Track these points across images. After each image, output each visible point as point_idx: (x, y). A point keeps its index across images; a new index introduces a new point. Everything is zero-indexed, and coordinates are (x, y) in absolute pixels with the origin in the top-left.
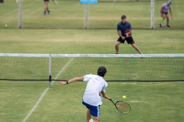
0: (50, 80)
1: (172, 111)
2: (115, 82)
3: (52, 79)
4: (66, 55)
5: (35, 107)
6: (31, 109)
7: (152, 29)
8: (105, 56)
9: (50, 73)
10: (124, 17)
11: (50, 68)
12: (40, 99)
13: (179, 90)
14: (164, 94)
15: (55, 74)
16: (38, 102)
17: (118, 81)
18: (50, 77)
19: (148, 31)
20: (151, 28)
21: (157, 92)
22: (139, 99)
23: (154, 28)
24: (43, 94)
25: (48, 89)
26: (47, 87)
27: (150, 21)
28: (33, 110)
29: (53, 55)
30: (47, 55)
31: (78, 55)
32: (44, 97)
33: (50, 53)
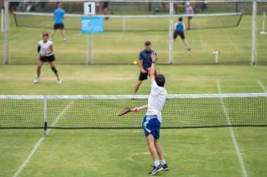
0: (45, 128)
1: (196, 165)
2: (126, 130)
3: (48, 126)
4: (65, 97)
5: (27, 161)
6: (21, 163)
7: (171, 64)
8: (113, 97)
9: (45, 119)
10: (148, 44)
11: (45, 113)
12: (33, 152)
13: (204, 138)
14: (186, 143)
15: (52, 120)
16: (31, 155)
17: (130, 128)
18: (46, 123)
19: (166, 67)
20: (169, 63)
21: (177, 141)
23: (174, 63)
24: (37, 145)
25: (42, 139)
26: (41, 136)
27: (167, 55)
28: (24, 165)
29: (49, 97)
30: (42, 97)
31: (80, 97)
32: (38, 149)
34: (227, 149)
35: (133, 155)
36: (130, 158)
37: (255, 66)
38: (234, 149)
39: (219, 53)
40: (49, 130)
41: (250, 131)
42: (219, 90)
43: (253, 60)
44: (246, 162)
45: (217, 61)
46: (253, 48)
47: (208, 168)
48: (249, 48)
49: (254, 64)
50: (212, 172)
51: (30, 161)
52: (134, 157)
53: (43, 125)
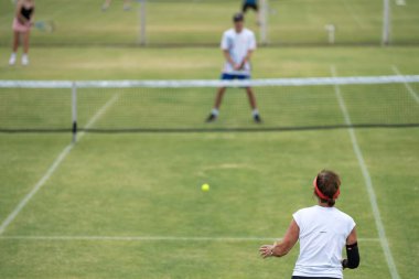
0: (75, 129)
1: (299, 182)
3: (79, 126)
5: (46, 177)
9: (74, 117)
12: (56, 164)
16: (52, 170)
18: (75, 125)
22: (239, 162)
24: (62, 156)
25: (69, 147)
26: (67, 144)
28: (42, 183)
29: (80, 84)
32: (64, 161)
34: (345, 160)
35: (206, 168)
36: (201, 174)
37: (390, 49)
38: (356, 160)
39: (336, 30)
40: (80, 135)
41: (379, 133)
43: (385, 37)
44: (375, 178)
45: (332, 38)
46: (386, 21)
48: (378, 23)
49: (387, 44)
52: (206, 172)
53: (71, 126)
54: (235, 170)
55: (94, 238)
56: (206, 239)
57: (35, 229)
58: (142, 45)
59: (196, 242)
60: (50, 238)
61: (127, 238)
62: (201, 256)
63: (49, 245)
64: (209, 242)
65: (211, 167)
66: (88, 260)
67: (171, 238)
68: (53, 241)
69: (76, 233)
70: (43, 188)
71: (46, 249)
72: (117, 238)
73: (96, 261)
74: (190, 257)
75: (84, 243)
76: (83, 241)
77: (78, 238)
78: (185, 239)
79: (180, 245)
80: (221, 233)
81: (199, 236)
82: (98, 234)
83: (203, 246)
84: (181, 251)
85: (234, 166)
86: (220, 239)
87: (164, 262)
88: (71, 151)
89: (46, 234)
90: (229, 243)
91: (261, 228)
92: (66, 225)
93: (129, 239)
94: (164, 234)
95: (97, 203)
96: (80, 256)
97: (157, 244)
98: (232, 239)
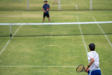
3: (12, 35)
4: (19, 24)
5: (4, 49)
8: (37, 24)
9: (11, 33)
12: (6, 45)
14: (65, 42)
15: (13, 33)
16: (5, 47)
18: (11, 35)
22: (54, 44)
24: (8, 43)
25: (10, 40)
28: (3, 51)
31: (24, 24)
32: (8, 44)
33: (11, 23)
34: (81, 44)
35: (45, 46)
36: (44, 48)
37: (92, 11)
38: (83, 44)
39: (78, 6)
40: (12, 37)
41: (90, 37)
42: (78, 21)
43: (91, 8)
45: (77, 8)
46: (91, 4)
47: (74, 51)
48: (89, 4)
49: (91, 10)
50: (75, 53)
51: (5, 49)
52: (45, 47)
53: (10, 35)
54: (53, 47)
55: (17, 66)
56: (45, 66)
57: (2, 64)
58: (28, 10)
59: (43, 67)
60: (6, 66)
61: (25, 66)
62: (44, 71)
63: (5, 68)
64: (46, 67)
65: (47, 46)
66: (15, 73)
67: (37, 66)
68: (6, 67)
69: (12, 65)
70: (3, 52)
71: (5, 69)
72: (23, 66)
73: (17, 73)
74: (42, 71)
75: (14, 68)
76: (14, 67)
77: (13, 66)
78: (40, 66)
79: (39, 68)
80: (49, 65)
81: (44, 66)
82: (18, 65)
83: (45, 68)
84: (39, 70)
85: (52, 46)
86: (49, 66)
87: (35, 73)
88: (10, 41)
89: (5, 65)
90: (51, 68)
91: (60, 63)
92: (10, 63)
93: (26, 66)
94: (35, 65)
95: (17, 56)
96: (13, 71)
97: (33, 68)
98: (52, 67)
